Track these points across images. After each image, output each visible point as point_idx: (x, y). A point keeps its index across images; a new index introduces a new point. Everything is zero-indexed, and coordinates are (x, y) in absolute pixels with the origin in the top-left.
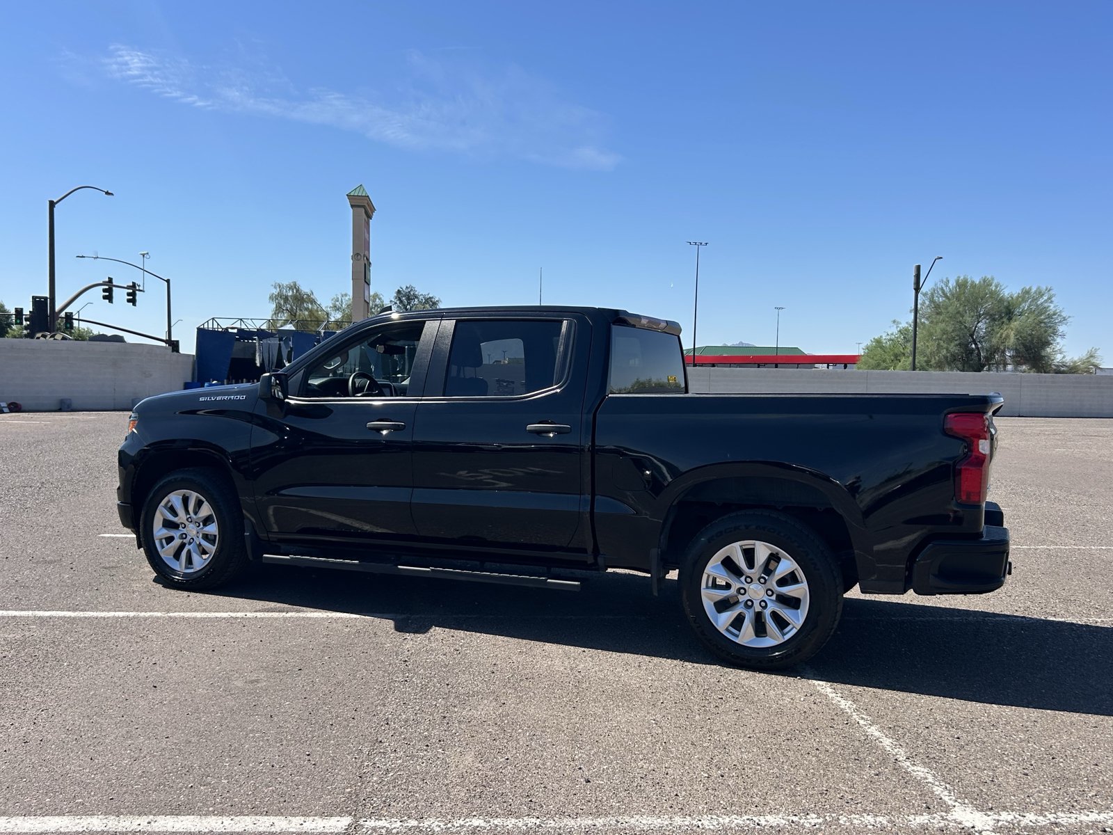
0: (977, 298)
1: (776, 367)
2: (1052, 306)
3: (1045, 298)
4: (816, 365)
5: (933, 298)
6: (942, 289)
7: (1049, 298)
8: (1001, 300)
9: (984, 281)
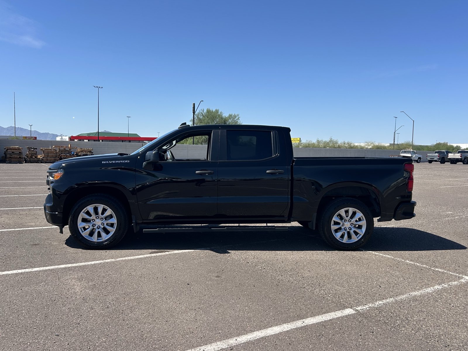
0: (214, 117)
1: (130, 142)
2: (239, 121)
3: (237, 118)
4: (144, 141)
5: (198, 116)
6: (202, 113)
7: (238, 118)
8: (222, 118)
9: (216, 110)
